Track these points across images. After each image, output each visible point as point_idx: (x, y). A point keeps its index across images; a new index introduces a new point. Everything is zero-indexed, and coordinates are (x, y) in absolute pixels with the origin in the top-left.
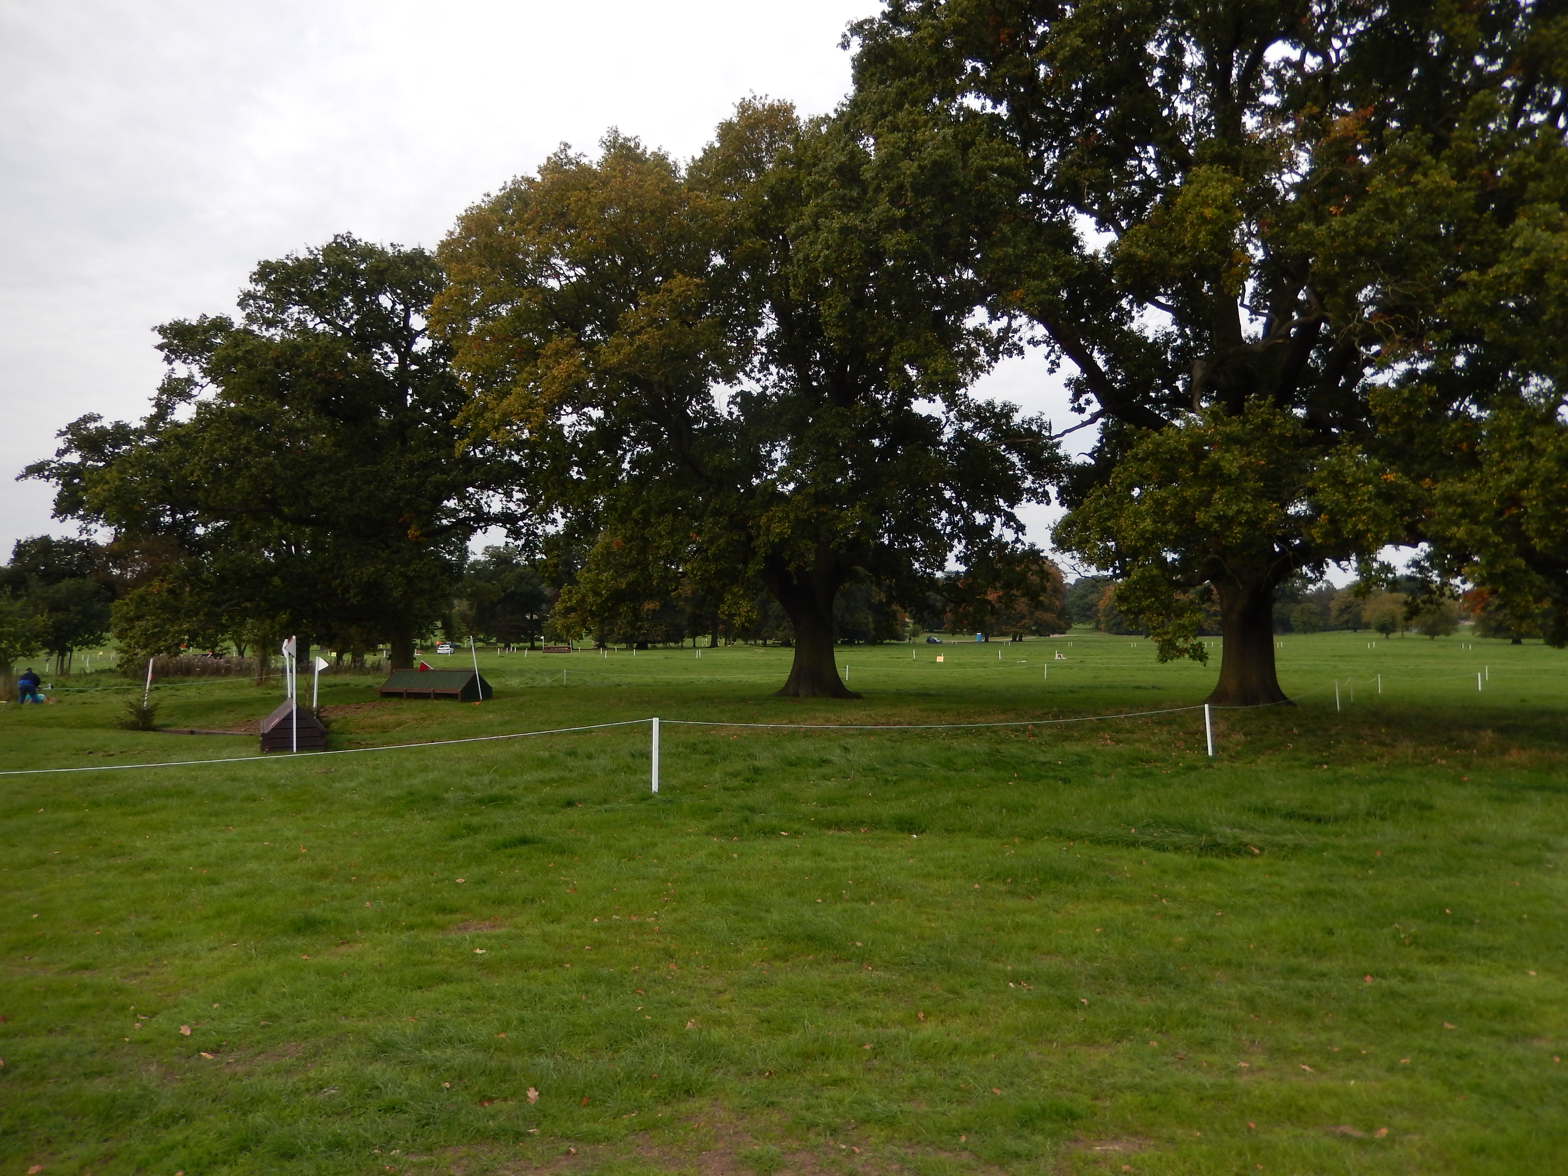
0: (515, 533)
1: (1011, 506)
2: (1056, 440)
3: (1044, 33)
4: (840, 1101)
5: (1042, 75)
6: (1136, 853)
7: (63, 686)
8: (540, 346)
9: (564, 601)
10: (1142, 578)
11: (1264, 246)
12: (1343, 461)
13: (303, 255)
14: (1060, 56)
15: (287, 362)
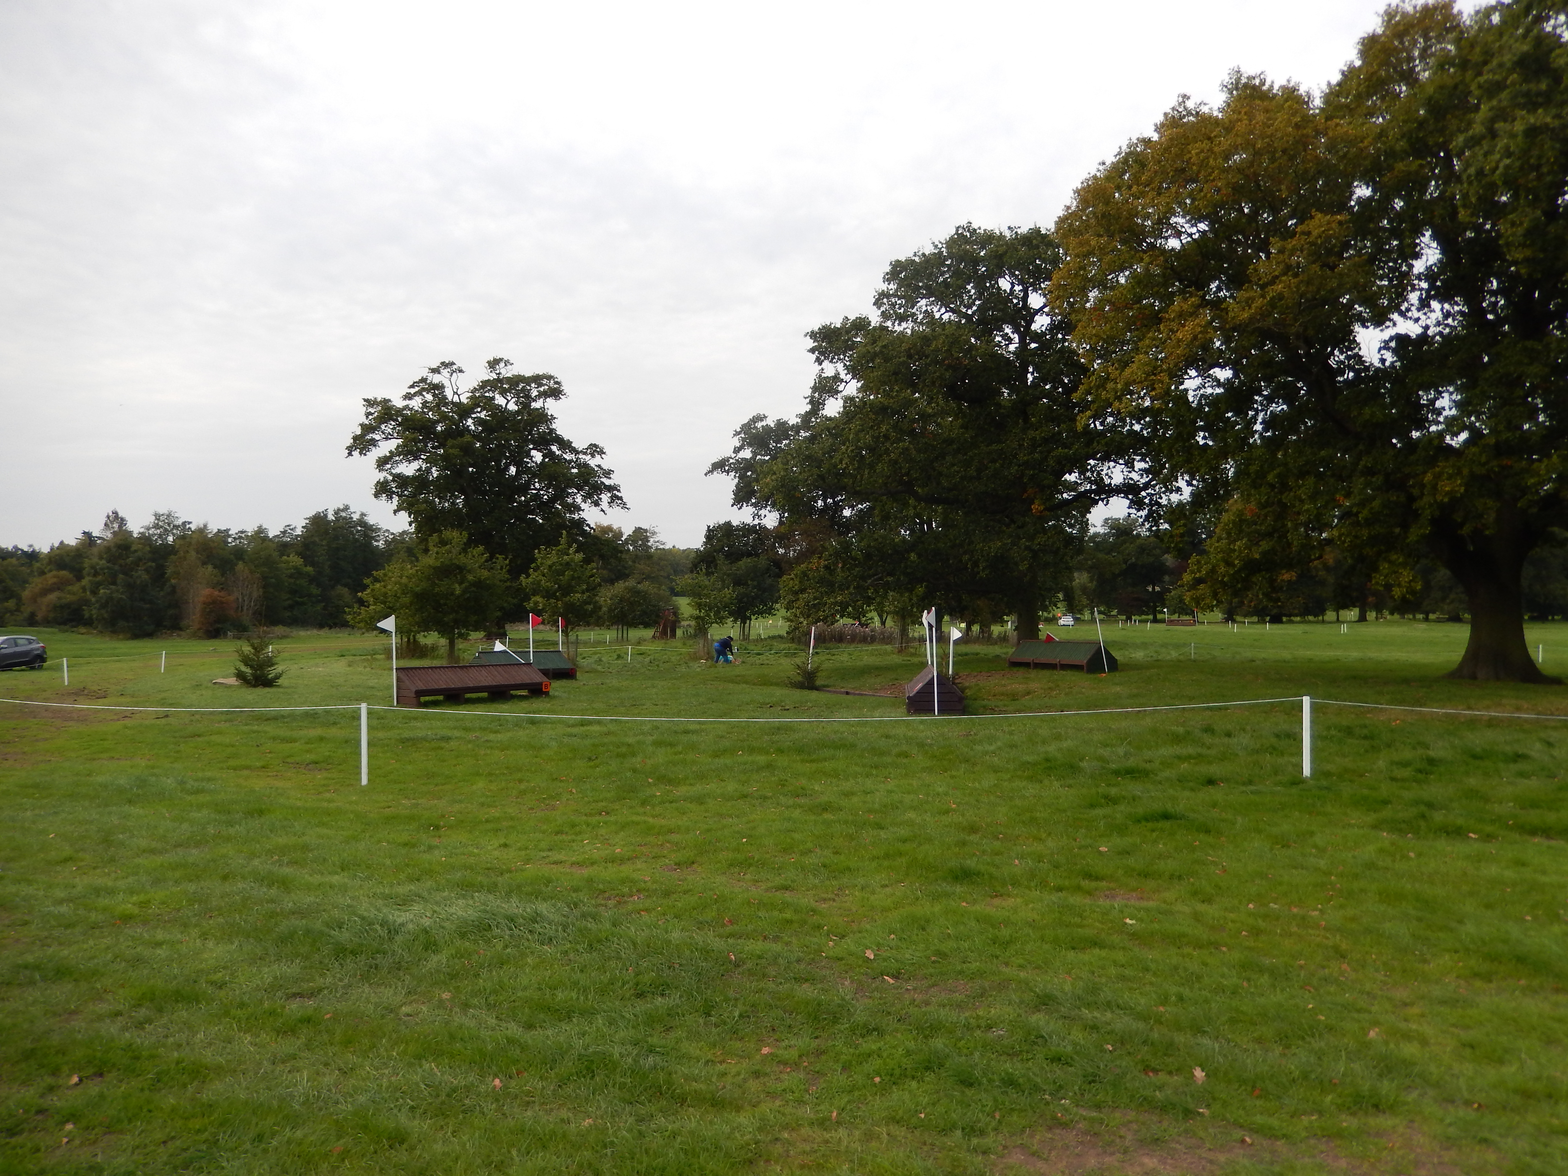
0: (1138, 504)
7: (745, 650)
8: (1161, 310)
9: (1192, 572)
13: (929, 250)
15: (917, 354)
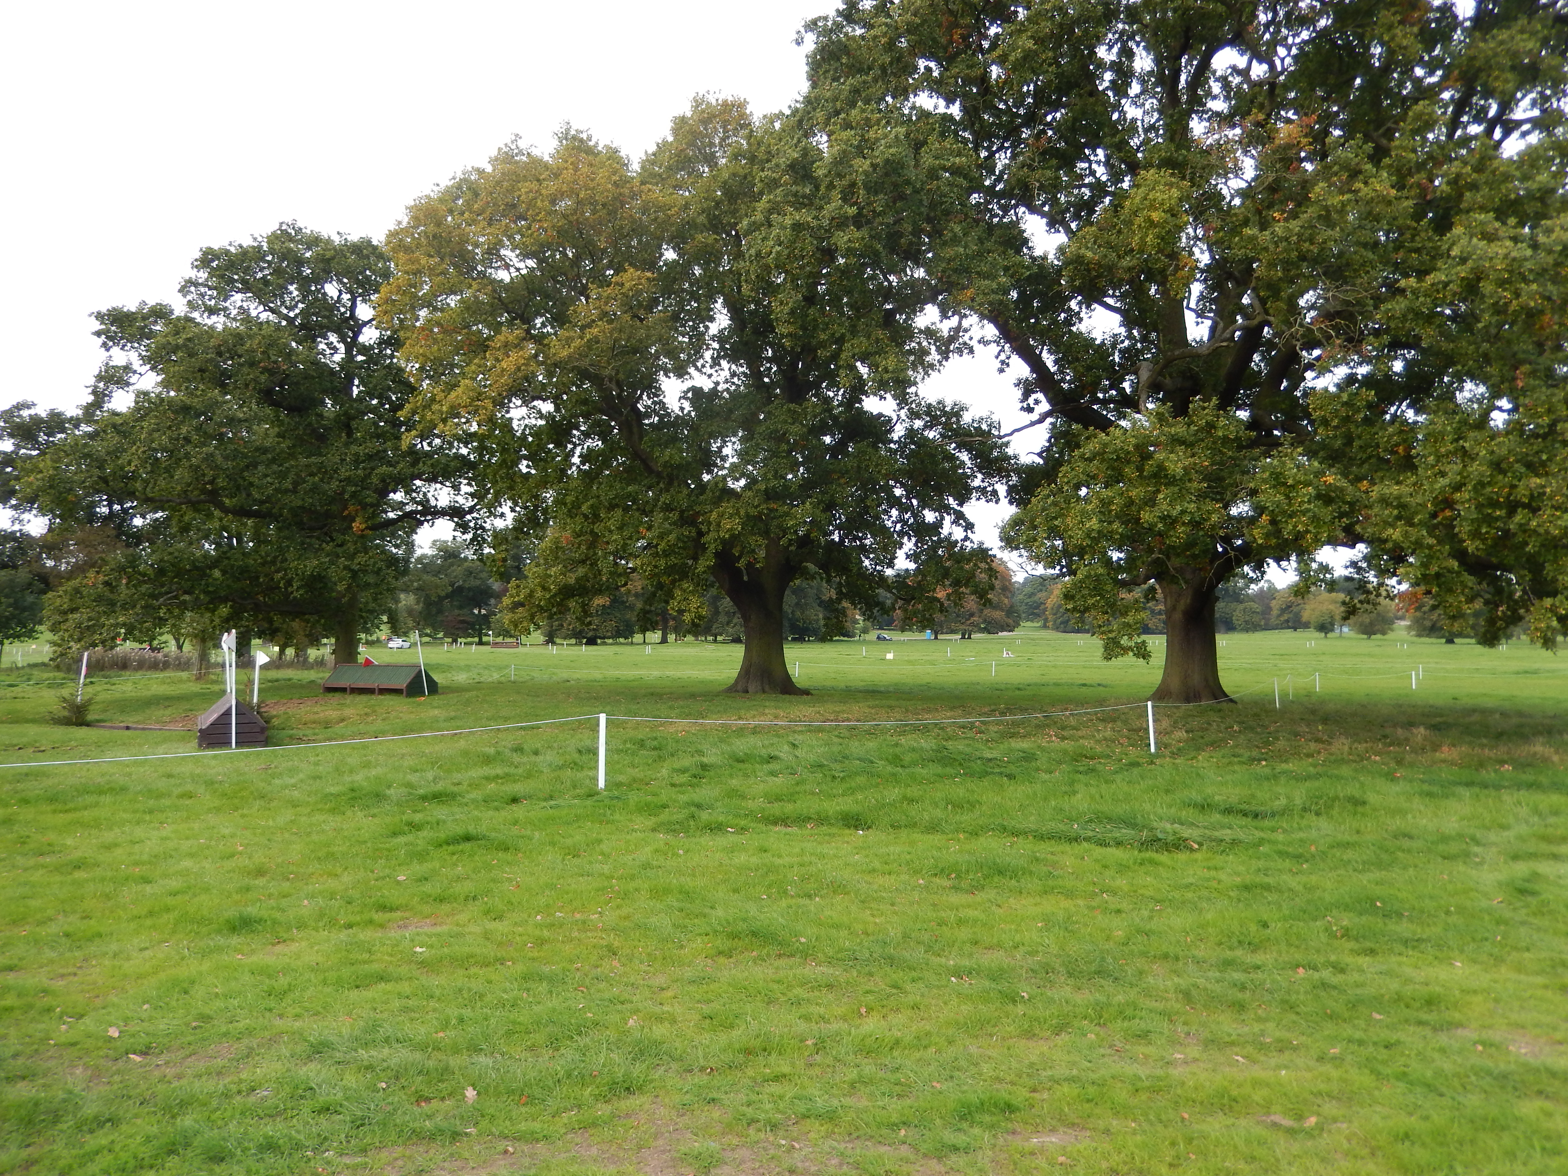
0: (463, 527)
1: (961, 504)
2: (1005, 440)
3: (997, 34)
4: (781, 1097)
5: (994, 76)
6: (1078, 848)
8: (489, 338)
9: (512, 596)
10: (1088, 577)
11: (1210, 250)
12: (1284, 463)
13: (247, 242)
14: (1012, 58)
15: (229, 351)
